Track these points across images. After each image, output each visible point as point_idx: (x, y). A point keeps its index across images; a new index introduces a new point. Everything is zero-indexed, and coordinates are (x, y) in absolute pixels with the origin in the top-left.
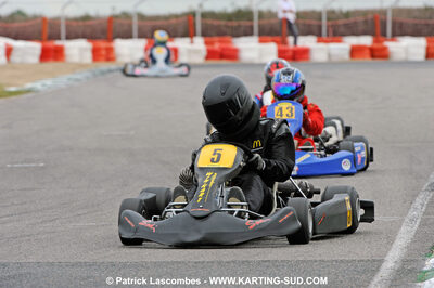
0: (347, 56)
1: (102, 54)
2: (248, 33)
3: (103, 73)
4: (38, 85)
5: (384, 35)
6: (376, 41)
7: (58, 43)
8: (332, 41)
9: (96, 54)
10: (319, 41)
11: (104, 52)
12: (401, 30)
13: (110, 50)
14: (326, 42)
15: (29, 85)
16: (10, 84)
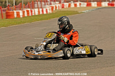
3: (99, 9)
4: (85, 11)
7: (91, 2)
15: (83, 11)
16: (79, 11)
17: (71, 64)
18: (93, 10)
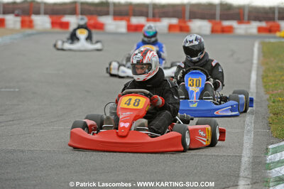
1: (27, 24)
9: (23, 24)
10: (148, 20)
13: (31, 22)
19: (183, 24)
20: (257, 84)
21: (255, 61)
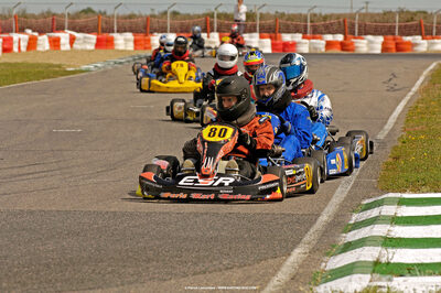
0: (323, 50)
1: (141, 44)
2: (251, 30)
4: (91, 67)
5: (353, 33)
6: (345, 38)
7: (111, 34)
8: (314, 38)
9: (136, 42)
10: (303, 38)
11: (143, 42)
12: (365, 31)
13: (149, 40)
14: (309, 38)
15: (84, 67)
16: (69, 66)
17: (48, 266)
18: (120, 63)
19: (347, 42)
20: (398, 118)
21: (414, 89)
